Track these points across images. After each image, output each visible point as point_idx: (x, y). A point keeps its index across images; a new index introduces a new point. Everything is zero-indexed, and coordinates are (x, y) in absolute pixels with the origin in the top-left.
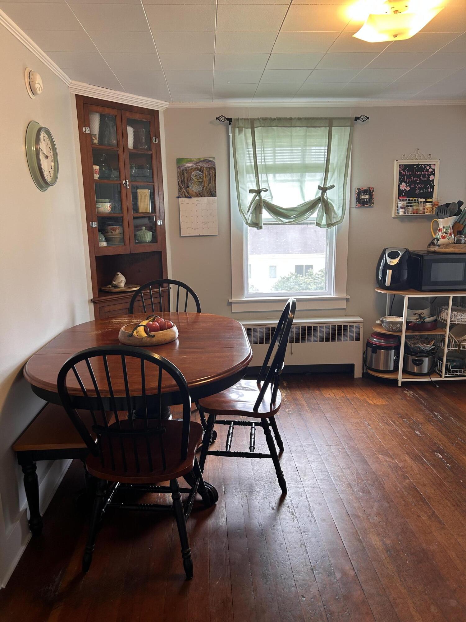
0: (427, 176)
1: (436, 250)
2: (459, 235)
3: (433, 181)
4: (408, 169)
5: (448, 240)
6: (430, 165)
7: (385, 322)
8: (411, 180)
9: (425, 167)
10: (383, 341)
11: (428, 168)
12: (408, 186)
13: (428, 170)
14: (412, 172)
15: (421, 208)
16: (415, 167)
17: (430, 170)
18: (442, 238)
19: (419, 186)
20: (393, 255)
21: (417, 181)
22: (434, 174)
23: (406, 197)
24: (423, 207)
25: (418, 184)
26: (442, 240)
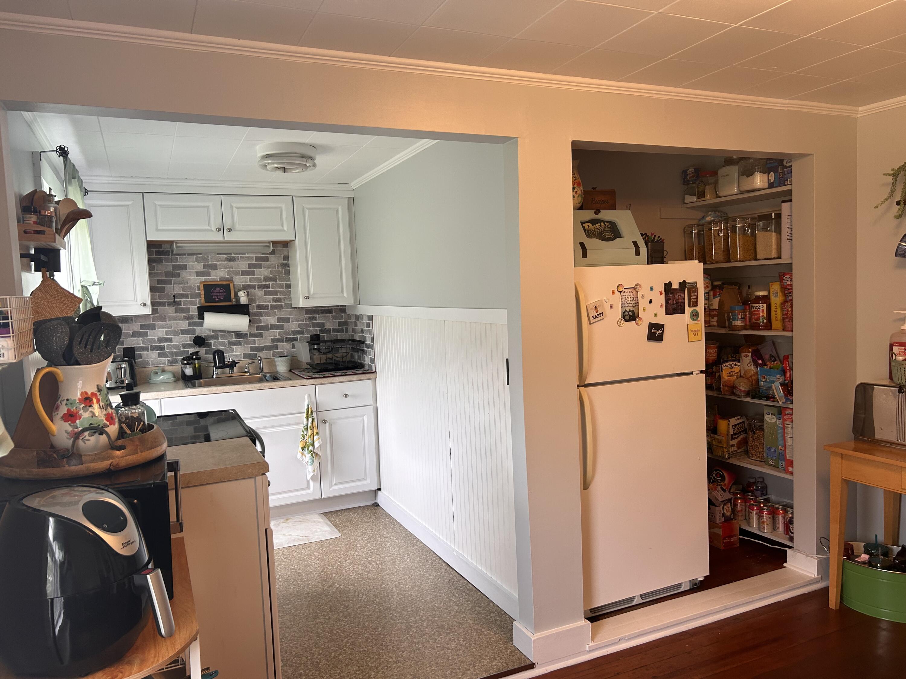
18: (110, 424)
26: (111, 427)
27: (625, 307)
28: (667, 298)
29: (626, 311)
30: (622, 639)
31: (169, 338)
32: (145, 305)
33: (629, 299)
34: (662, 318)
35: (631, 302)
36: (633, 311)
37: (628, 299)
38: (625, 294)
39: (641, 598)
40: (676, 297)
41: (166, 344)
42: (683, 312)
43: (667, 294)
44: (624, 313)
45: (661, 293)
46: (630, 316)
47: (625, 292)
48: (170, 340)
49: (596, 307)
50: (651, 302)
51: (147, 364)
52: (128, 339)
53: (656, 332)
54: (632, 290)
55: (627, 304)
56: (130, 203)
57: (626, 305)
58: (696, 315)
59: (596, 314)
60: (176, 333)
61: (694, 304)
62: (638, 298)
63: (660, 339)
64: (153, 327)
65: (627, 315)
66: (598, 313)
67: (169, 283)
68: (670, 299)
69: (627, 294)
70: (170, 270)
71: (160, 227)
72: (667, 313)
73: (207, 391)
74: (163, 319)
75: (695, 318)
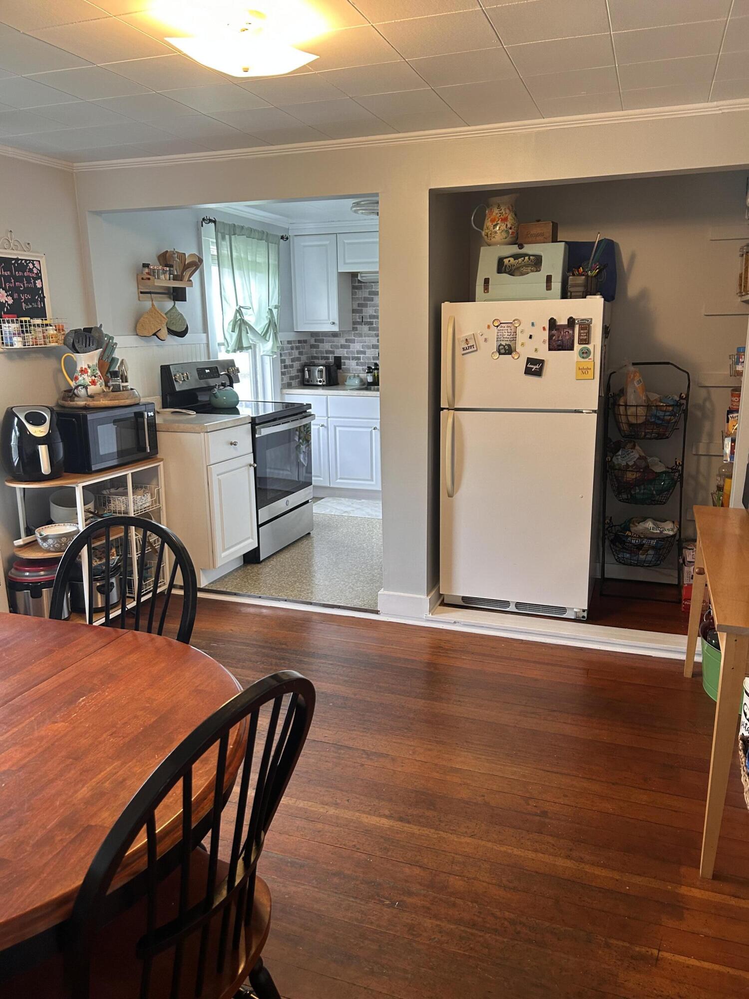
0: (32, 281)
1: (89, 405)
2: (114, 377)
3: (42, 288)
4: (3, 265)
5: (101, 386)
6: (33, 261)
7: (50, 538)
8: (11, 286)
9: (27, 265)
10: (42, 573)
11: (31, 266)
12: (10, 295)
13: (31, 271)
14: (11, 272)
15: (41, 335)
16: (13, 262)
17: (35, 271)
18: (92, 385)
19: (25, 297)
20: (36, 419)
21: (21, 289)
22: (41, 278)
23: (16, 315)
24: (43, 333)
25: (23, 292)
26: (93, 387)
27: (500, 340)
28: (551, 334)
29: (501, 345)
30: (458, 622)
31: (364, 351)
32: (334, 323)
33: (507, 334)
34: (543, 353)
35: (508, 337)
36: (509, 346)
37: (504, 334)
38: (502, 329)
39: (516, 606)
40: (562, 333)
41: (362, 356)
42: (572, 349)
43: (551, 329)
44: (499, 346)
45: (544, 329)
46: (505, 349)
47: (502, 327)
48: (364, 353)
49: (467, 340)
50: (531, 337)
51: (348, 370)
52: (338, 350)
53: (532, 366)
54: (509, 325)
55: (504, 338)
56: (327, 242)
57: (502, 339)
58: (586, 352)
59: (467, 346)
60: (368, 347)
61: (585, 340)
62: (516, 332)
63: (538, 373)
64: (353, 341)
65: (502, 349)
66: (469, 345)
67: (366, 306)
68: (554, 335)
69: (504, 329)
70: (367, 295)
71: (347, 261)
72: (550, 349)
73: (357, 394)
74: (360, 335)
75: (585, 355)
